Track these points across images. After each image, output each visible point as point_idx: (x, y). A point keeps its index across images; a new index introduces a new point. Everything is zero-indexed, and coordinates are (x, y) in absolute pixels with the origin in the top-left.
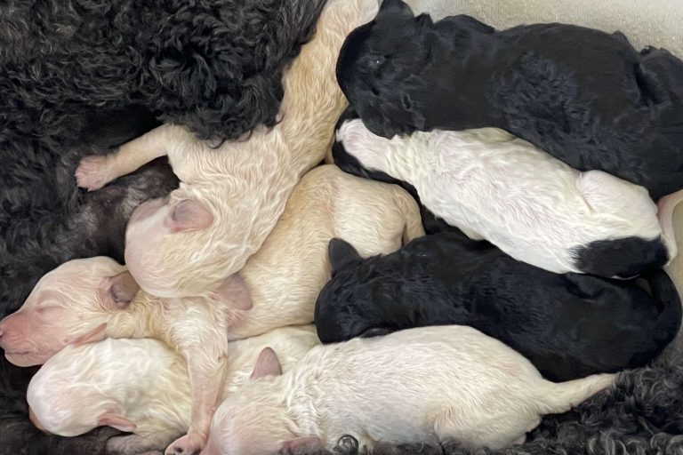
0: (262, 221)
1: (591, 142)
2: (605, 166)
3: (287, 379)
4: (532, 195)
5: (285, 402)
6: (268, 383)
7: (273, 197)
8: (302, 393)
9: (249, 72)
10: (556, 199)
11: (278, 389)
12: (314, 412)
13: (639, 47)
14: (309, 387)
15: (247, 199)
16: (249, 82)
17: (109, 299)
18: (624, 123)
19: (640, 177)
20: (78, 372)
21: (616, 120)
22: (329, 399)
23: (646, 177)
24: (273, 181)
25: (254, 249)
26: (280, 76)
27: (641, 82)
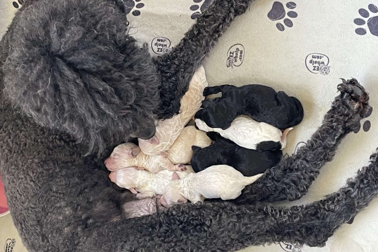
0: (173, 137)
1: (264, 115)
2: (267, 121)
3: (181, 181)
4: (243, 131)
5: (181, 187)
6: (177, 182)
7: (177, 131)
8: (186, 185)
9: (172, 99)
10: (250, 131)
11: (178, 184)
12: (188, 190)
13: (277, 91)
14: (188, 183)
15: (169, 131)
16: (172, 102)
17: (131, 156)
18: (273, 111)
19: (276, 125)
20: (133, 176)
21: (271, 109)
22: (192, 187)
23: (278, 125)
24: (177, 127)
25: (171, 144)
26: (180, 100)
27: (277, 100)
